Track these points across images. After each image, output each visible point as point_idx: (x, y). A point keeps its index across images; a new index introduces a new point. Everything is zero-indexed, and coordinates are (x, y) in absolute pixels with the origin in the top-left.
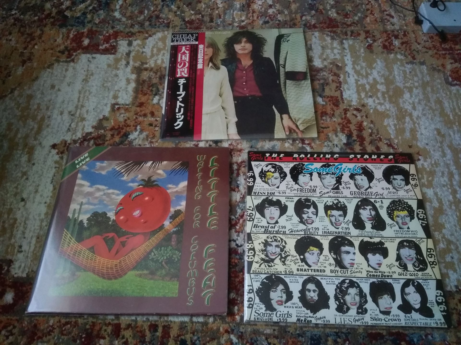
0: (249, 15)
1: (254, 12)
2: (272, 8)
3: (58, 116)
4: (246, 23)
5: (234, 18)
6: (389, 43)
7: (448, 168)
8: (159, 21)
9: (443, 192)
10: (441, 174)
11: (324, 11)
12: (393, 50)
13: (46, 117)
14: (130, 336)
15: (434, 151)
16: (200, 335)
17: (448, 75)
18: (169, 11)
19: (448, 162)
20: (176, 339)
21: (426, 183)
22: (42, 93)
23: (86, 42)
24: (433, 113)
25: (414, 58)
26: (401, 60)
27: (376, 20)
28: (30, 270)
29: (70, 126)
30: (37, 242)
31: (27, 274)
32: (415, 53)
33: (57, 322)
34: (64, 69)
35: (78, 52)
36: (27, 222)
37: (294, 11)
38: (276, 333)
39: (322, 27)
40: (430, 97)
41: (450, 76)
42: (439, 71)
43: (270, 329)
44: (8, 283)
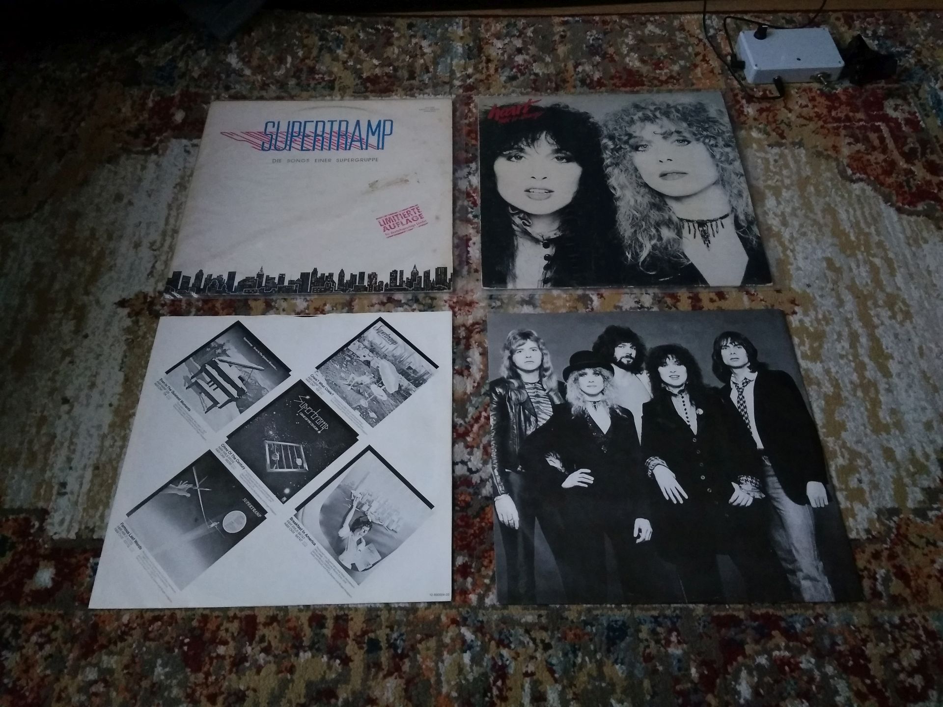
0: (480, 67)
1: (489, 61)
2: (522, 54)
3: (128, 250)
4: (476, 79)
5: (452, 72)
6: (736, 110)
7: (849, 325)
8: (314, 79)
9: (841, 368)
10: (835, 337)
11: (616, 58)
12: (744, 123)
13: (107, 252)
14: (276, 637)
15: (822, 296)
16: (403, 630)
17: (845, 164)
18: (333, 60)
19: (849, 316)
20: (359, 639)
21: (809, 353)
22: (98, 209)
23: (179, 116)
24: (820, 229)
25: (782, 136)
26: (758, 142)
27: (712, 71)
28: (83, 527)
29: (153, 267)
30: (95, 476)
31: (77, 534)
32: (783, 126)
33: (137, 617)
34: (139, 167)
35: (165, 134)
36: (74, 440)
37: (562, 55)
38: (544, 620)
39: (614, 84)
40: (814, 203)
41: (848, 165)
42: (828, 157)
43: (532, 614)
44: (42, 551)
